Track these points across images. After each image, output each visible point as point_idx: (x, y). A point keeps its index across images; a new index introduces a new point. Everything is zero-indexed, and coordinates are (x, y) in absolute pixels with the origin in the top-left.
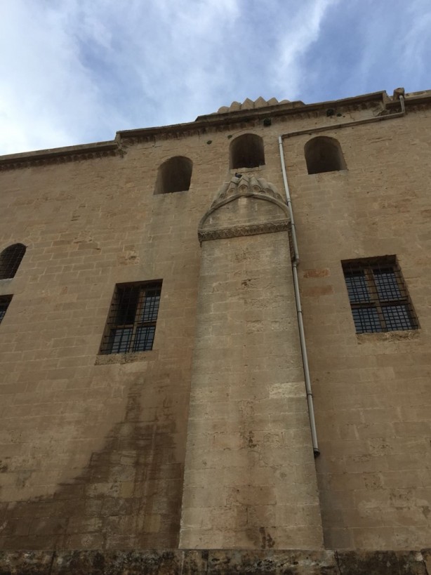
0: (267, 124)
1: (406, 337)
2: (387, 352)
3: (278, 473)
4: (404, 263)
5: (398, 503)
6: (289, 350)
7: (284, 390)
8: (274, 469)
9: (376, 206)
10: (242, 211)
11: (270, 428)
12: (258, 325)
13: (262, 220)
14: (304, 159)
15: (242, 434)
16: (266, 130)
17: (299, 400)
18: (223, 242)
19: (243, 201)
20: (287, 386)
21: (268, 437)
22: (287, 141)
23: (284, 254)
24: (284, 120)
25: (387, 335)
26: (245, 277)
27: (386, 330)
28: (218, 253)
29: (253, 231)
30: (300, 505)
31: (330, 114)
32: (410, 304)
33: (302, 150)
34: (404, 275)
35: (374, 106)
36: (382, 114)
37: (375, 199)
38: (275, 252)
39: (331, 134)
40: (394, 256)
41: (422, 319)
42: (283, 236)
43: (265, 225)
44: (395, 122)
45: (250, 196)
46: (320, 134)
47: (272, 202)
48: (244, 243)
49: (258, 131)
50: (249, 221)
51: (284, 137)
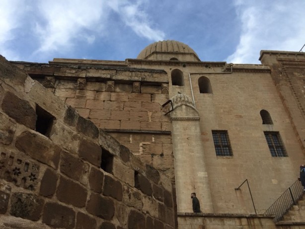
0: (184, 66)
1: (229, 158)
2: (225, 162)
3: (202, 196)
4: (230, 134)
5: (227, 204)
6: (202, 162)
7: (202, 174)
8: (201, 195)
9: (222, 111)
10: (184, 111)
11: (199, 184)
12: (193, 154)
13: (191, 116)
14: (198, 86)
15: (192, 186)
16: (184, 68)
17: (206, 177)
18: (179, 122)
19: (184, 107)
20: (203, 173)
21: (199, 187)
22: (192, 75)
23: (198, 130)
24: (190, 66)
25: (225, 157)
26: (187, 137)
27: (224, 155)
28: (178, 126)
29: (188, 120)
30: (208, 204)
31: (207, 66)
32: (231, 147)
33: (197, 81)
34: (230, 138)
35: (222, 66)
36: (224, 71)
37: (222, 108)
38: (196, 129)
39: (207, 76)
40: (227, 131)
41: (234, 153)
42: (197, 123)
43: (192, 118)
44: (228, 76)
45: (186, 105)
46: (203, 75)
47: (193, 109)
48: (186, 124)
49: (181, 68)
50: (187, 115)
51: (191, 74)
